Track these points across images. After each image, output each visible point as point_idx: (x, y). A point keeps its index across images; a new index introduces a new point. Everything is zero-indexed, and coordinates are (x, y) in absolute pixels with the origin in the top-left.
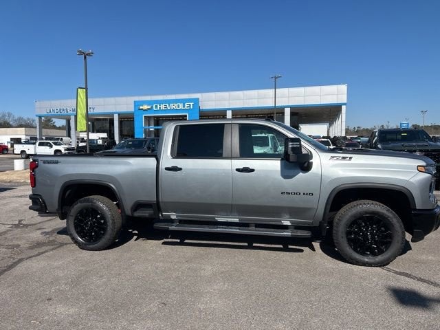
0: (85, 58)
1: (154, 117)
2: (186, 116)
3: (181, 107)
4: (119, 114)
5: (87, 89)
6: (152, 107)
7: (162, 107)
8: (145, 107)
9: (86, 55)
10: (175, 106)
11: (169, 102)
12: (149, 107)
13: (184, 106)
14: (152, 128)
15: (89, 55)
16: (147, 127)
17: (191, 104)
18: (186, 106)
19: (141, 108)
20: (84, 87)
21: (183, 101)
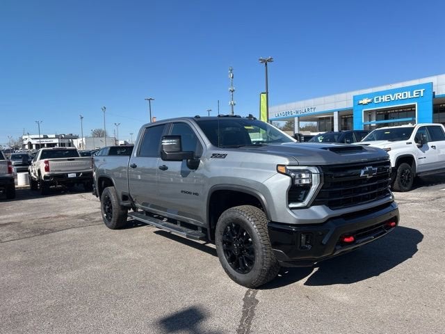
0: (266, 64)
1: (377, 111)
2: (414, 106)
3: (408, 95)
4: (339, 112)
5: (267, 93)
6: (373, 100)
7: (385, 98)
8: (365, 101)
9: (266, 62)
10: (401, 96)
11: (393, 92)
12: (369, 101)
13: (412, 94)
14: (373, 123)
15: (270, 60)
16: (368, 122)
17: (422, 91)
18: (415, 93)
19: (360, 102)
20: (265, 91)
21: (411, 89)
